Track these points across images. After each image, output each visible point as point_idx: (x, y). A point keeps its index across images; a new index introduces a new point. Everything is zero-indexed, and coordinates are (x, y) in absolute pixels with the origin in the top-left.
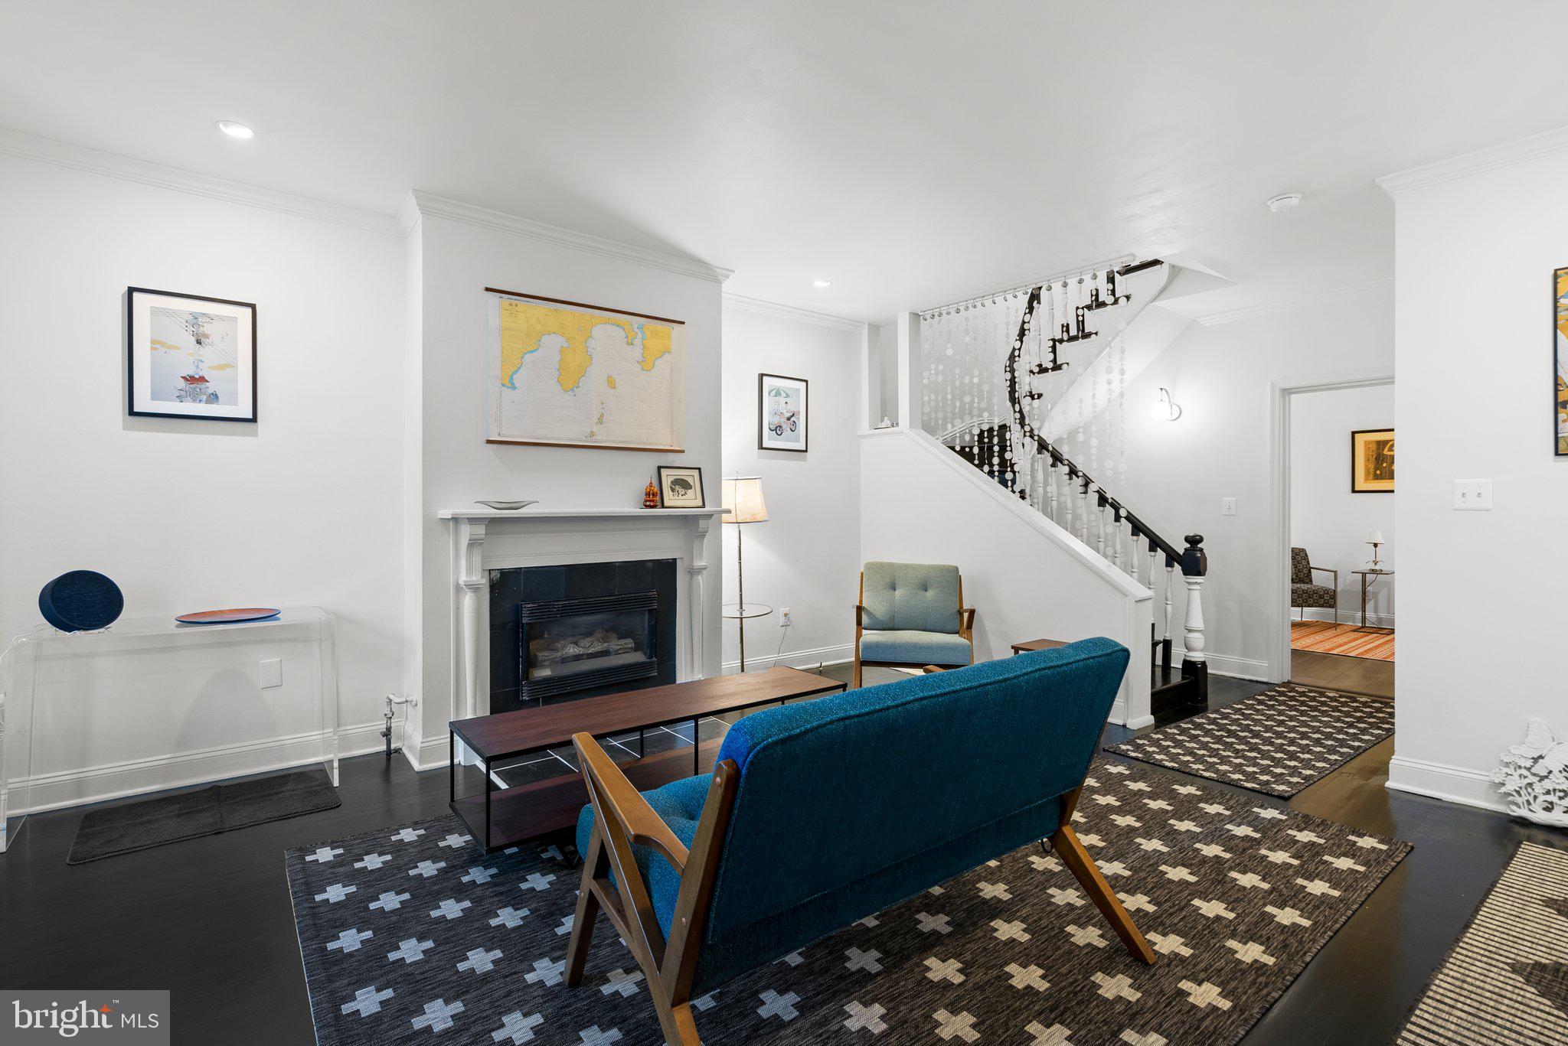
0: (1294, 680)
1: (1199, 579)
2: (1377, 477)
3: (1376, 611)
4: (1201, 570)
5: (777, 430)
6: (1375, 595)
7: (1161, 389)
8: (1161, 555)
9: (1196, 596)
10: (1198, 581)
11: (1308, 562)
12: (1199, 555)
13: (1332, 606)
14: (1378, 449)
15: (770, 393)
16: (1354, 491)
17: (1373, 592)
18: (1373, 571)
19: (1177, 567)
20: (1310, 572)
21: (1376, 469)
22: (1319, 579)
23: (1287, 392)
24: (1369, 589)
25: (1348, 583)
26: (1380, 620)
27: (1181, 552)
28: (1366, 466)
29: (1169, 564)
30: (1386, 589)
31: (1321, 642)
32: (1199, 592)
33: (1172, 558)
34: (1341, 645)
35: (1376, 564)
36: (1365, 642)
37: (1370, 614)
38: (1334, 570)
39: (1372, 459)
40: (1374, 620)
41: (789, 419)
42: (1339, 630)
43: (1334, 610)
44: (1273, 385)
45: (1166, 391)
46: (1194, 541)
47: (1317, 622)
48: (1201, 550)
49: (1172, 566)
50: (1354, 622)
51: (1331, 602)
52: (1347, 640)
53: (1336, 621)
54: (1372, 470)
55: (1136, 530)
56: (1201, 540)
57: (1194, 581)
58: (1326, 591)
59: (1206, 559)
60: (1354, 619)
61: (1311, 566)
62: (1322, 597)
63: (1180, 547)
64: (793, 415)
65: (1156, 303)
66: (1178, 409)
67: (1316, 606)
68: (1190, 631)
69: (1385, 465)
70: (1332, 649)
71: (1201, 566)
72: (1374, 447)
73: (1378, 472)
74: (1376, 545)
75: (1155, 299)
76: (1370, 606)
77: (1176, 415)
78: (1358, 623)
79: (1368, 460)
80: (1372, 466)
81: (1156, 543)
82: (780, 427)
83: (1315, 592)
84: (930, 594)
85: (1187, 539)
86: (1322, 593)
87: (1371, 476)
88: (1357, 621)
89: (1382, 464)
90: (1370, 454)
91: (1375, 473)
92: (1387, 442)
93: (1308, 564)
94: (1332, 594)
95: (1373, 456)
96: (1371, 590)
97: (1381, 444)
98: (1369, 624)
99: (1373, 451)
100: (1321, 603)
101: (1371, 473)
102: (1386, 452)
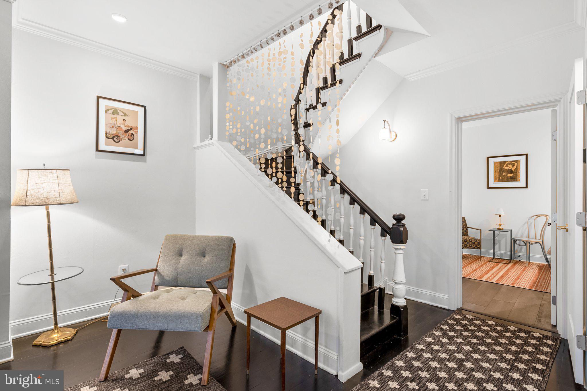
0: (465, 307)
1: (402, 246)
2: (500, 181)
3: (500, 250)
4: (403, 240)
5: (115, 138)
6: (499, 242)
7: (384, 121)
8: (378, 228)
9: (400, 258)
10: (402, 247)
11: (466, 224)
12: (402, 229)
13: (479, 248)
14: (501, 166)
15: (106, 111)
16: (488, 188)
17: (498, 240)
18: (499, 230)
19: (388, 237)
20: (467, 230)
21: (499, 176)
22: (472, 234)
23: (460, 120)
24: (496, 238)
25: (487, 235)
26: (502, 254)
27: (391, 226)
28: (495, 175)
29: (383, 235)
30: (505, 239)
31: (475, 270)
32: (402, 255)
33: (385, 231)
34: (486, 273)
35: (500, 226)
36: (498, 270)
37: (497, 251)
38: (480, 229)
39: (498, 171)
40: (499, 254)
41: (127, 131)
42: (483, 260)
43: (480, 250)
44: (451, 116)
45: (388, 123)
46: (399, 219)
47: (471, 255)
48: (404, 225)
49: (385, 236)
50: (489, 255)
51: (478, 246)
52: (487, 269)
53: (481, 255)
54: (497, 177)
55: (362, 211)
56: (404, 218)
57: (399, 247)
58: (476, 240)
59: (407, 231)
60: (488, 253)
61: (468, 226)
62: (473, 243)
63: (390, 222)
64: (131, 129)
65: (377, 58)
66: (394, 134)
67: (471, 248)
68: (396, 283)
69: (504, 174)
70: (482, 276)
71: (404, 237)
72: (499, 165)
73: (501, 178)
74: (500, 216)
75: (376, 55)
76: (496, 247)
77: (393, 137)
78: (491, 255)
80: (497, 175)
81: (375, 220)
82: (118, 136)
83: (470, 241)
84: (207, 259)
85: (394, 217)
86: (473, 241)
87: (497, 180)
88: (490, 255)
89: (503, 173)
90: (497, 168)
91: (499, 179)
92: (505, 162)
93: (466, 225)
94: (479, 242)
95: (498, 169)
96: (497, 239)
97: (502, 163)
98: (496, 256)
99: (498, 167)
100: (473, 246)
101: (497, 178)
102: (505, 167)
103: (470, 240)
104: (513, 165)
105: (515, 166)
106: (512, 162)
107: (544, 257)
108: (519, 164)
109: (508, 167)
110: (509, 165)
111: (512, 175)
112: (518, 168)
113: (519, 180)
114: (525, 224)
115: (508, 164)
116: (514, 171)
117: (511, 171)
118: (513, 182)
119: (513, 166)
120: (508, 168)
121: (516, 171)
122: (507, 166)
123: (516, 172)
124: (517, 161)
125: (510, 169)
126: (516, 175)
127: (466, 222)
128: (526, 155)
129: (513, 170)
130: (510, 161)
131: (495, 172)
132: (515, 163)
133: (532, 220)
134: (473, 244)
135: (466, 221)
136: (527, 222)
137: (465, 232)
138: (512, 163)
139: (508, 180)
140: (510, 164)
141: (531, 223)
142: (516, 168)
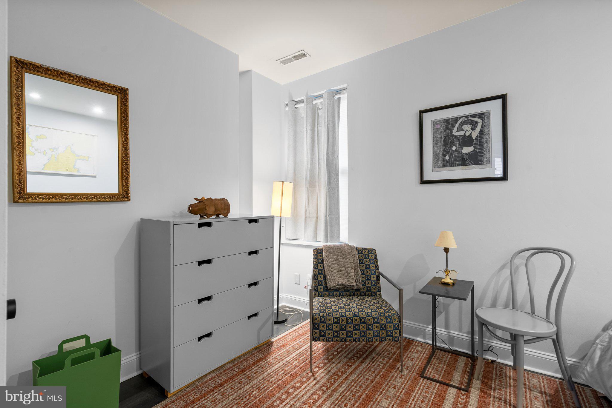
2: (446, 164)
3: (447, 327)
11: (377, 266)
14: (446, 130)
16: (423, 182)
26: (451, 339)
28: (434, 151)
35: (447, 273)
37: (441, 331)
38: (401, 284)
39: (441, 142)
40: (445, 338)
50: (424, 338)
54: (440, 156)
60: (423, 333)
61: (380, 272)
69: (454, 148)
72: (441, 127)
73: (447, 158)
74: (447, 250)
76: (440, 319)
78: (428, 339)
79: (437, 144)
80: (440, 151)
86: (383, 322)
87: (440, 163)
88: (427, 336)
89: (451, 147)
90: (439, 136)
91: (444, 160)
92: (456, 120)
93: (378, 269)
94: (396, 322)
95: (441, 138)
96: (442, 301)
97: (450, 123)
98: (440, 343)
99: (442, 132)
100: (383, 336)
101: (440, 159)
102: (455, 132)
103: (374, 319)
104: (474, 125)
105: (478, 129)
106: (473, 119)
107: (556, 359)
108: (486, 121)
109: (462, 130)
110: (465, 127)
111: (471, 149)
112: (486, 130)
113: (489, 162)
114: (503, 267)
115: (462, 124)
116: (477, 138)
117: (467, 141)
118: (474, 166)
119: (473, 129)
120: (462, 133)
121: (481, 138)
122: (460, 129)
123: (481, 143)
124: (481, 115)
125: (467, 134)
126: (481, 148)
127: (377, 262)
128: (504, 97)
129: (474, 136)
130: (467, 117)
131: (435, 143)
132: (479, 121)
133: (519, 261)
134: (383, 329)
135: (376, 259)
136: (509, 265)
137: (374, 285)
138: (470, 120)
139: (464, 161)
140: (466, 123)
141: (517, 268)
142: (481, 132)
